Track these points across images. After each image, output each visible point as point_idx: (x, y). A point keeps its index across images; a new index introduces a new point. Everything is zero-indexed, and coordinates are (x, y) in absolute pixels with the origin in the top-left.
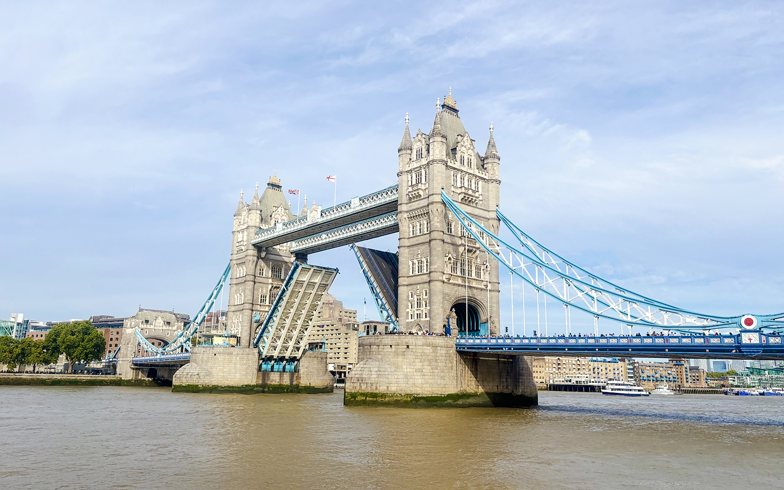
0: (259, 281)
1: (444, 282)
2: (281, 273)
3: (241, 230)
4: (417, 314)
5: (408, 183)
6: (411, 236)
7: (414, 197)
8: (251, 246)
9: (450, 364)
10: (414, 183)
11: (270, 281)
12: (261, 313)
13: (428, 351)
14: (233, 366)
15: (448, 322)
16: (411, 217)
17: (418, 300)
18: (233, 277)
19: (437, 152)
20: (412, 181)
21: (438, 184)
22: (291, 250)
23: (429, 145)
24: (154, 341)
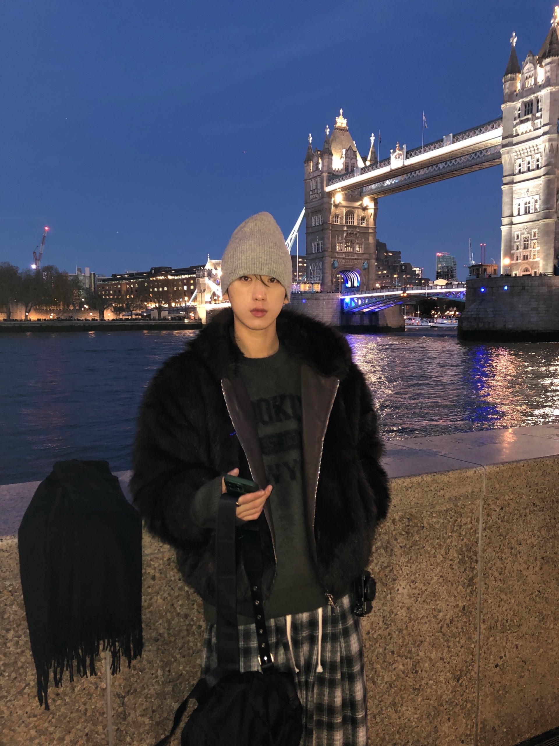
0: (335, 229)
1: (556, 221)
2: (354, 220)
3: (313, 177)
4: (524, 256)
5: (515, 116)
6: (518, 174)
8: (325, 193)
10: (523, 115)
11: (345, 229)
12: (339, 260)
14: (321, 310)
17: (524, 241)
18: (309, 226)
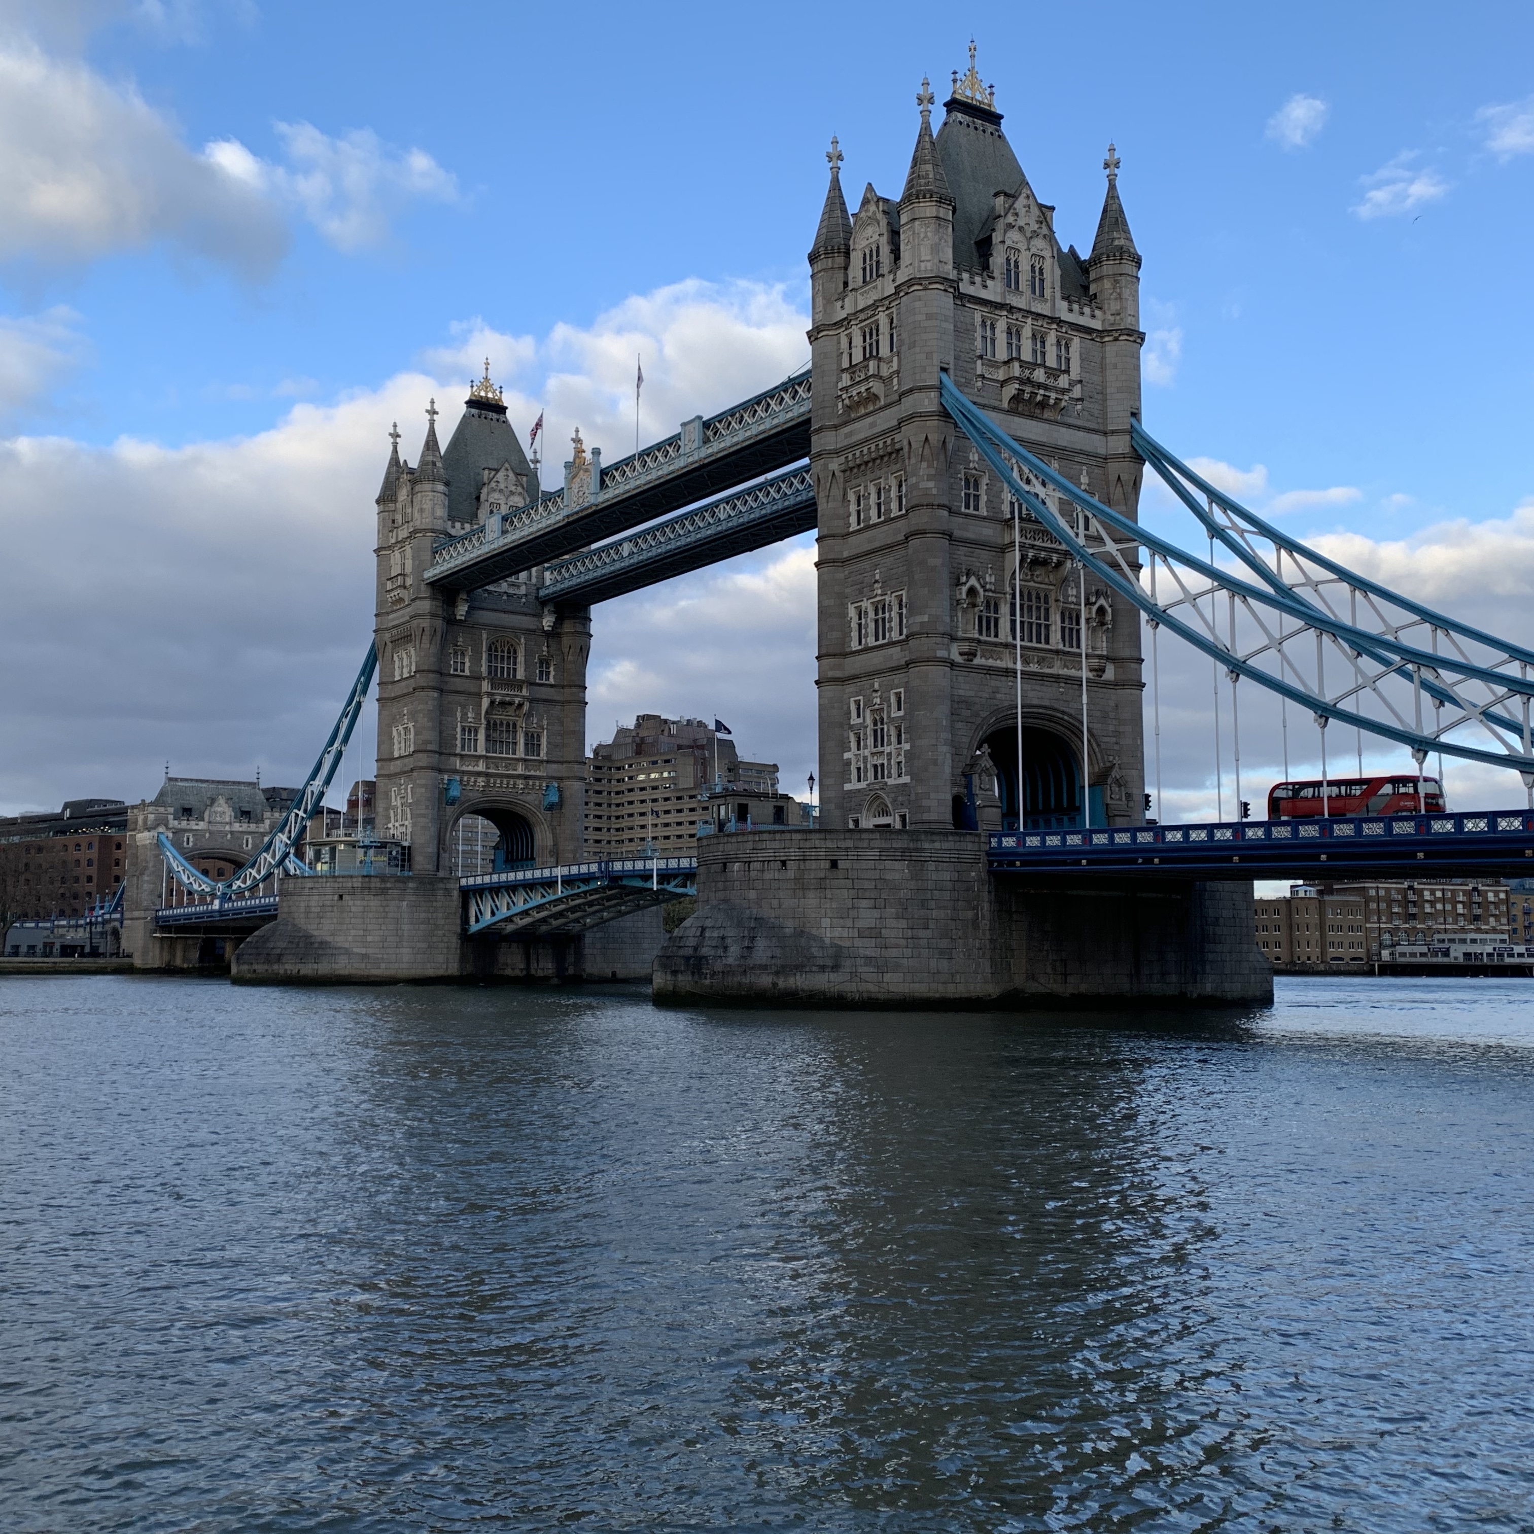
0: (452, 688)
1: (952, 665)
2: (515, 663)
4: (875, 766)
5: (839, 362)
6: (854, 527)
7: (858, 404)
8: (423, 587)
9: (970, 914)
10: (858, 357)
11: (486, 686)
12: (465, 779)
13: (897, 876)
14: (391, 927)
15: (969, 786)
16: (851, 469)
17: (875, 724)
18: (384, 680)
19: (926, 254)
20: (851, 355)
21: (929, 355)
22: (542, 593)
23: (898, 233)
24: (207, 864)
